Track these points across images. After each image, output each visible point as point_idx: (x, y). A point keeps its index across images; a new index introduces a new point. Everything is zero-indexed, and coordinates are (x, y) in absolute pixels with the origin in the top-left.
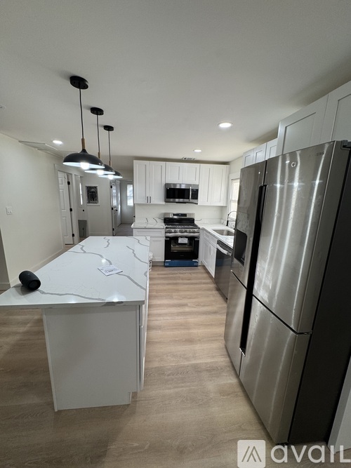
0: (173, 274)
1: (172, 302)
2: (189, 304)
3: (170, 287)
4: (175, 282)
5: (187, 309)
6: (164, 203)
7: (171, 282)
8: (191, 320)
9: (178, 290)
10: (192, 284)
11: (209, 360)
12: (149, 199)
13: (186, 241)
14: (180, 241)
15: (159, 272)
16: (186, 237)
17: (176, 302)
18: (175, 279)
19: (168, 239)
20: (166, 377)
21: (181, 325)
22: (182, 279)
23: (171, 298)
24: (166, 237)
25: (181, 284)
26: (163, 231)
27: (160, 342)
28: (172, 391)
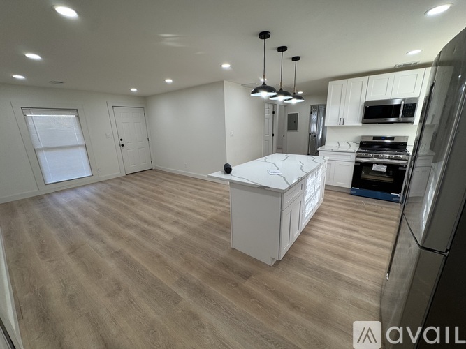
0: (357, 202)
1: (341, 224)
2: (360, 232)
3: (347, 212)
4: (355, 209)
5: (355, 235)
6: (361, 124)
7: (351, 208)
8: (355, 244)
9: (354, 217)
10: (376, 216)
11: (354, 278)
12: (342, 121)
13: (384, 169)
14: (375, 168)
15: (341, 198)
16: (385, 165)
17: (345, 225)
18: (357, 207)
19: (359, 164)
20: (305, 267)
21: (340, 243)
22: (366, 209)
23: (343, 220)
24: (356, 162)
25: (362, 213)
26: (354, 156)
27: (312, 246)
28: (306, 277)
